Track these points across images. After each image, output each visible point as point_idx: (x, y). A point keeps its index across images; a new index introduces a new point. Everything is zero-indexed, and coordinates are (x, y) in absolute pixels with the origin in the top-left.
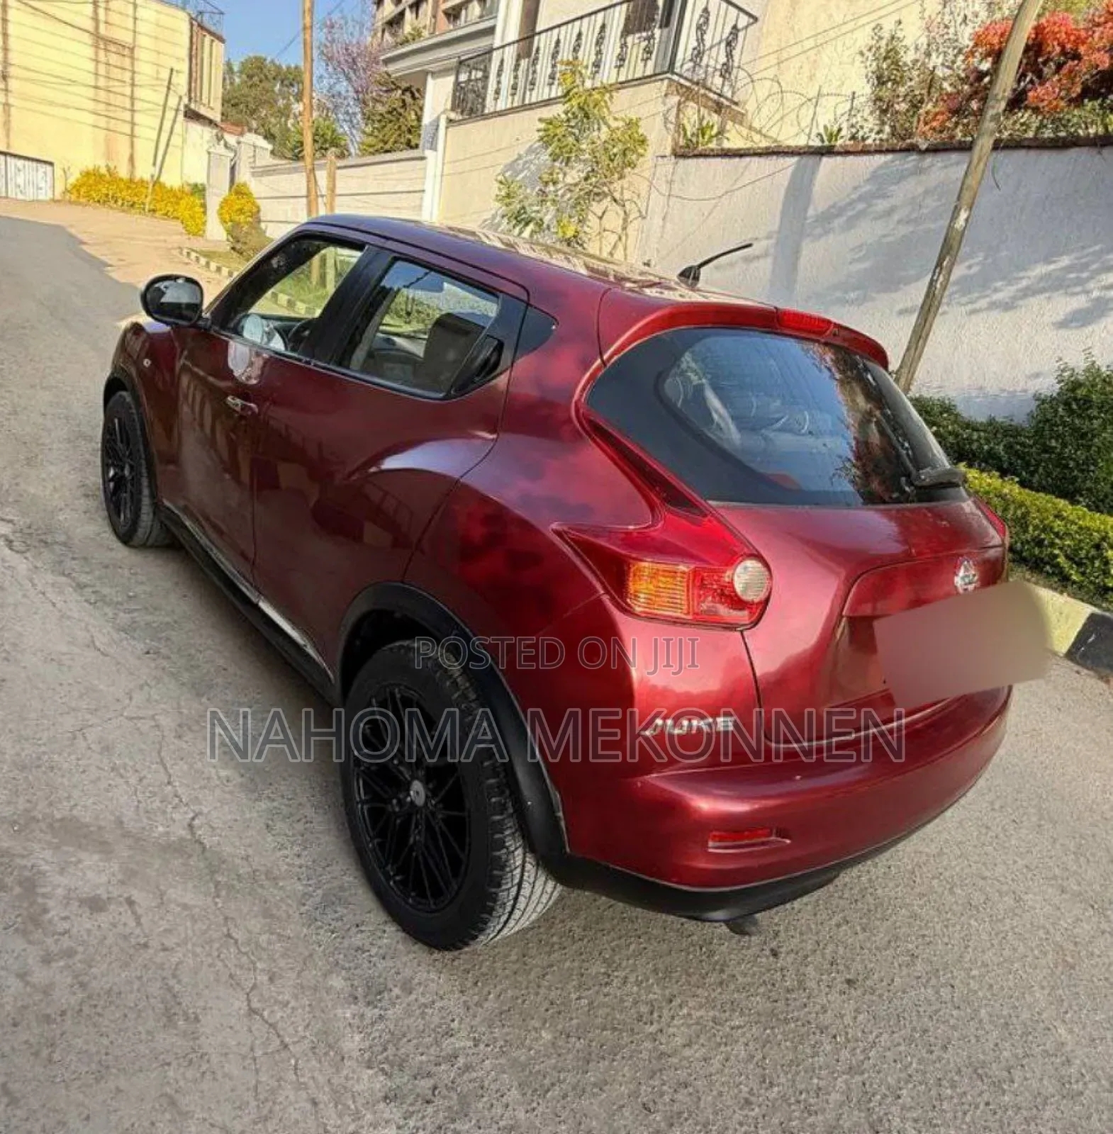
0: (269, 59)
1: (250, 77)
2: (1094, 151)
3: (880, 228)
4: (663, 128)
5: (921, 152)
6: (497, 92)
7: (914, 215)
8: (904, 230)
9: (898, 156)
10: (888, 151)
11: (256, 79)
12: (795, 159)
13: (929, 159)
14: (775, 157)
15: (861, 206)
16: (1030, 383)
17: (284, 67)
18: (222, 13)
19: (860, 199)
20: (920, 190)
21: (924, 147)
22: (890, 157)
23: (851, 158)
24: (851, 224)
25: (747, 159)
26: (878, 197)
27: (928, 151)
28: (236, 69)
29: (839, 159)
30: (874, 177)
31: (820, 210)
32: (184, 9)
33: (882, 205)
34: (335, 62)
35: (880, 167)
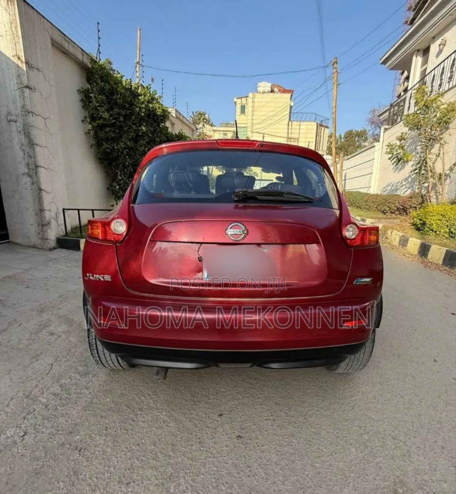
0: (354, 130)
1: (347, 138)
6: (409, 108)
11: (348, 138)
17: (359, 131)
18: (328, 119)
28: (342, 136)
32: (315, 121)
34: (375, 124)
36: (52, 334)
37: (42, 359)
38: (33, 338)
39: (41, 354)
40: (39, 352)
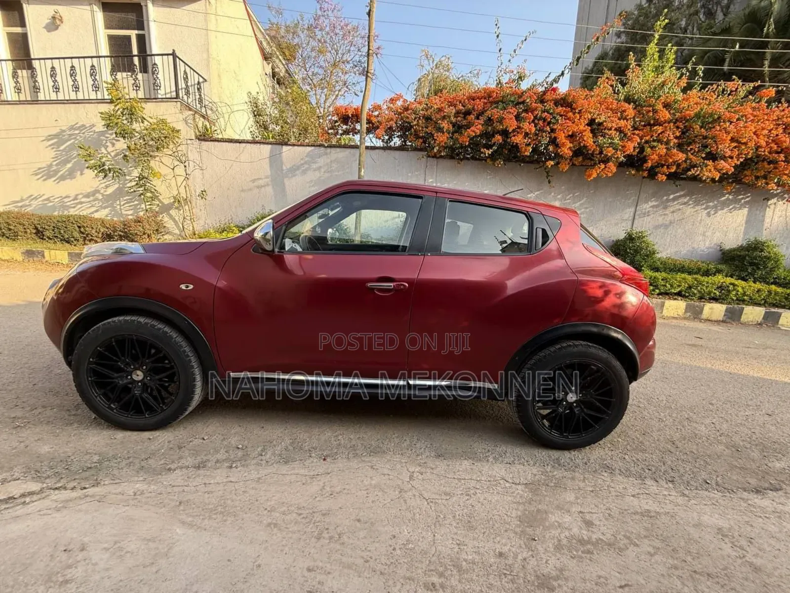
2: (383, 151)
3: (317, 174)
4: (186, 126)
5: (325, 147)
7: (330, 170)
8: (327, 175)
9: (317, 148)
10: (312, 146)
12: (270, 146)
13: (329, 150)
14: (259, 144)
15: (306, 166)
16: (386, 224)
19: (306, 163)
20: (329, 161)
21: (326, 145)
22: (313, 148)
23: (296, 147)
24: (304, 172)
25: (244, 145)
26: (313, 163)
27: (327, 147)
29: (291, 147)
30: (308, 155)
31: (288, 167)
33: (314, 166)
35: (310, 152)
36: (589, 524)
37: (640, 507)
38: (626, 541)
39: (636, 513)
40: (637, 517)
